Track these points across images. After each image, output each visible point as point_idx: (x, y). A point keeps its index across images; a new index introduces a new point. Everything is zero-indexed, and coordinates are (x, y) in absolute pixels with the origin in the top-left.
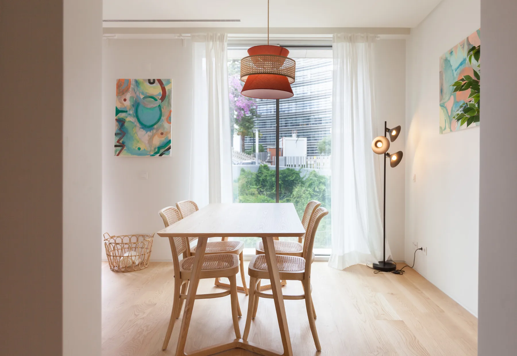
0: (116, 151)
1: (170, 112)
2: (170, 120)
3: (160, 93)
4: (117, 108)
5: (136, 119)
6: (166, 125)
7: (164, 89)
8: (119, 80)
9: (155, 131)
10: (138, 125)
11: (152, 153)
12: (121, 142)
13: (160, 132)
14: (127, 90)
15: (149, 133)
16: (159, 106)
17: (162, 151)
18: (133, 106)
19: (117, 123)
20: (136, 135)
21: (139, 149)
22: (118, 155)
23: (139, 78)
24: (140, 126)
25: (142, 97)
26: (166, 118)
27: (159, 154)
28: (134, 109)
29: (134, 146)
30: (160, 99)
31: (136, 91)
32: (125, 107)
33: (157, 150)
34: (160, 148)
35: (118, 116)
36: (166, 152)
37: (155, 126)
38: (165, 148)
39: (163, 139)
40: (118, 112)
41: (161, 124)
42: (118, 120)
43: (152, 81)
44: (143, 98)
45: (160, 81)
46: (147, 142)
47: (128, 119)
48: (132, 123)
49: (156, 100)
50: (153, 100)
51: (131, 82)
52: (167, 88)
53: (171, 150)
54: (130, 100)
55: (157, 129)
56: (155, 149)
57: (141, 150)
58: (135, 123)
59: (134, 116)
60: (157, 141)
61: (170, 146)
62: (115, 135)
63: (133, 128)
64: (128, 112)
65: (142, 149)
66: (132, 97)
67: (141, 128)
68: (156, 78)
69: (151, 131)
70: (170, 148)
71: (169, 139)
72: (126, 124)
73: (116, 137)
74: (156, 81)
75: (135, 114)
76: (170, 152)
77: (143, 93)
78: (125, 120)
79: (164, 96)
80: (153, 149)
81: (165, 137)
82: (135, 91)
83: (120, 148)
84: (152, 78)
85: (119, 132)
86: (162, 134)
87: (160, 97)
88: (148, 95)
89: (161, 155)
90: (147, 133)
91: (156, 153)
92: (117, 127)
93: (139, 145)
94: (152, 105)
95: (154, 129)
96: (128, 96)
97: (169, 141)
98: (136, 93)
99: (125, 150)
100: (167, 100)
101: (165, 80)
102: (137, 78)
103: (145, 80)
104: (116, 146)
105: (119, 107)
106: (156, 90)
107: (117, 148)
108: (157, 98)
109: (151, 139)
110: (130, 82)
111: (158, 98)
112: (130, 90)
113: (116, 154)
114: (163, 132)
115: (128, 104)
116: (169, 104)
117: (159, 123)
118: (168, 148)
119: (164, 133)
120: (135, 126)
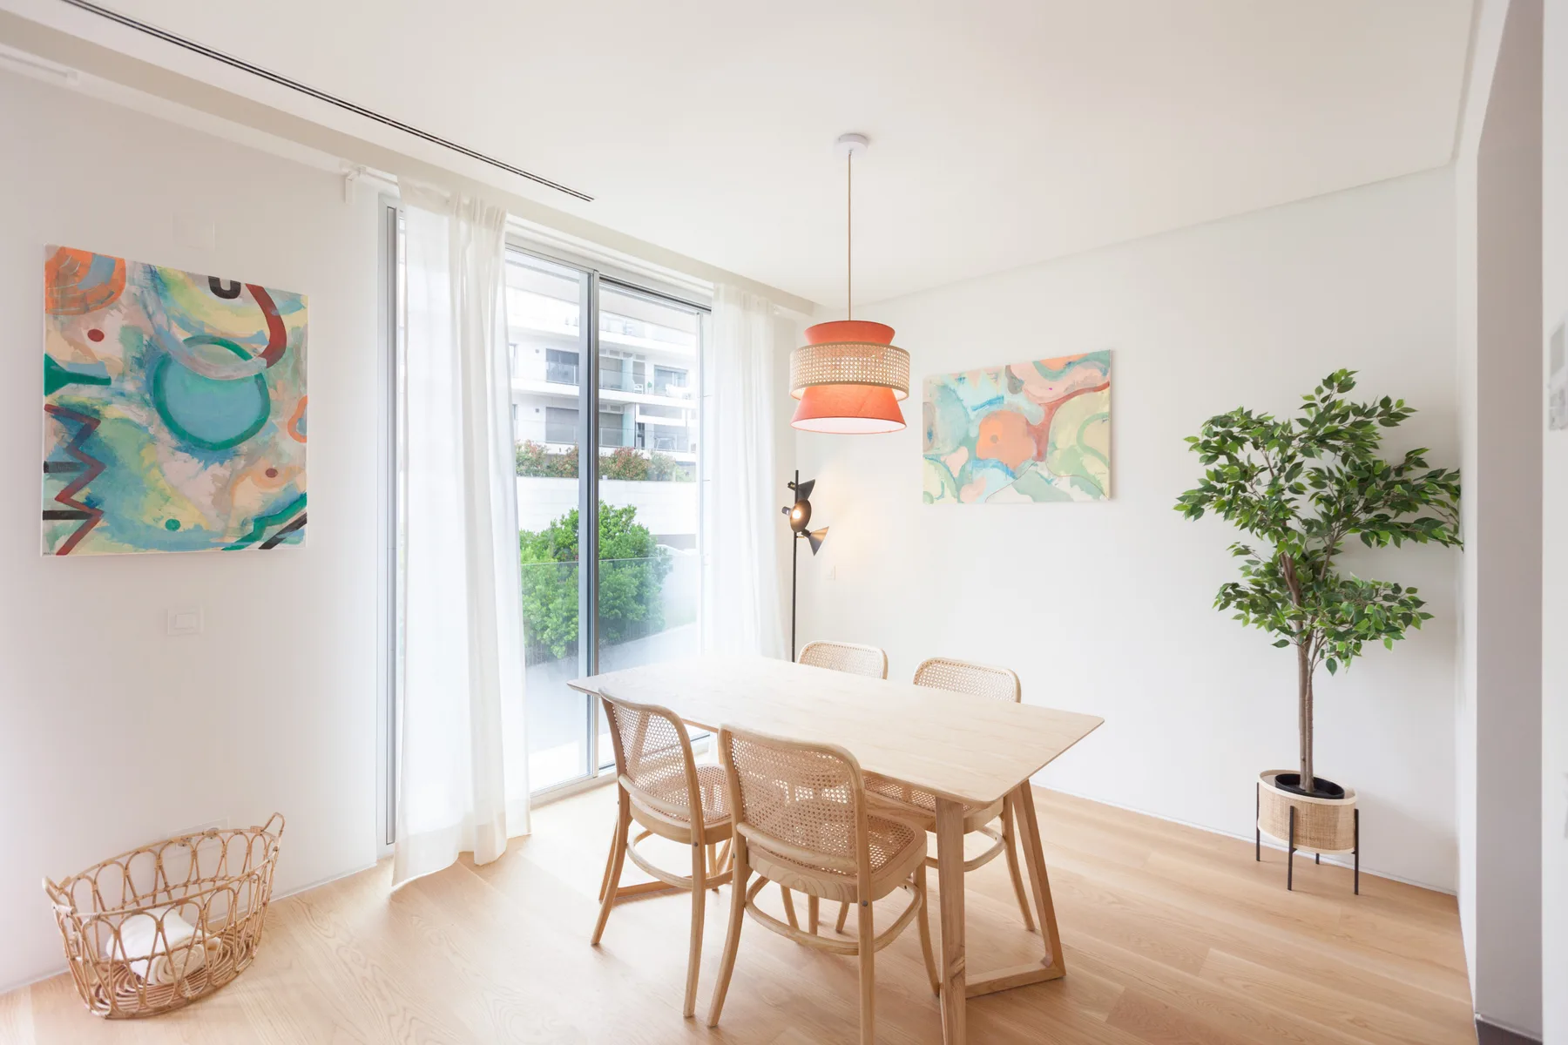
0: (52, 537)
1: (303, 403)
2: (303, 429)
3: (261, 333)
4: (49, 362)
5: (157, 415)
6: (288, 445)
7: (276, 325)
8: (63, 250)
9: (241, 462)
10: (165, 435)
11: (232, 540)
12: (80, 497)
13: (263, 464)
14: (108, 296)
15: (216, 468)
16: (259, 377)
17: (271, 531)
18: (140, 363)
19: (56, 423)
20: (155, 472)
21: (173, 525)
22: (64, 551)
23: (169, 262)
24: (174, 443)
25: (181, 335)
26: (287, 421)
27: (260, 543)
28: (142, 375)
29: (152, 514)
30: (264, 355)
31: (150, 309)
32: (101, 365)
33: (251, 528)
34: (262, 521)
35: (58, 393)
36: (290, 536)
37: (244, 447)
38: (286, 520)
39: (275, 493)
40: (55, 377)
41: (266, 438)
42: (55, 411)
43: (226, 287)
44: (185, 341)
45: (259, 294)
46: (207, 501)
47: (115, 411)
48: (138, 426)
49: (244, 355)
50: (232, 353)
51: (128, 274)
52: (289, 322)
53: (306, 527)
54: (122, 340)
55: (251, 458)
56: (244, 524)
57: (181, 530)
58: (151, 431)
59: (146, 402)
60: (252, 497)
61: (305, 515)
62: (46, 470)
63: (141, 447)
64: (114, 384)
65: (187, 523)
66: (129, 332)
67: (179, 449)
68: (244, 279)
69: (228, 462)
70: (302, 521)
71: (300, 491)
72: (103, 431)
73: (52, 478)
74: (244, 291)
75: (147, 397)
76: (303, 533)
77: (184, 323)
78: (97, 412)
79: (277, 347)
80: (234, 524)
81: (285, 485)
82: (145, 307)
83: (73, 525)
84: (226, 280)
85: (67, 458)
86: (271, 473)
87: (262, 349)
88: (207, 331)
89: (268, 545)
90: (206, 467)
91: (250, 539)
92: (55, 440)
93: (172, 512)
94: (226, 372)
95: (236, 454)
96: (112, 322)
97: (302, 499)
98: (150, 317)
99: (102, 530)
100: (291, 362)
101: (282, 294)
102: (158, 263)
103: (195, 278)
104: (48, 515)
105: (65, 357)
106: (246, 322)
107: (58, 523)
108: (248, 350)
109: (226, 490)
110: (123, 269)
111: (255, 350)
112: (123, 299)
113: (52, 546)
114: (274, 466)
115: (111, 352)
116: (298, 373)
117: (260, 437)
118: (296, 521)
119: (281, 472)
120: (153, 440)
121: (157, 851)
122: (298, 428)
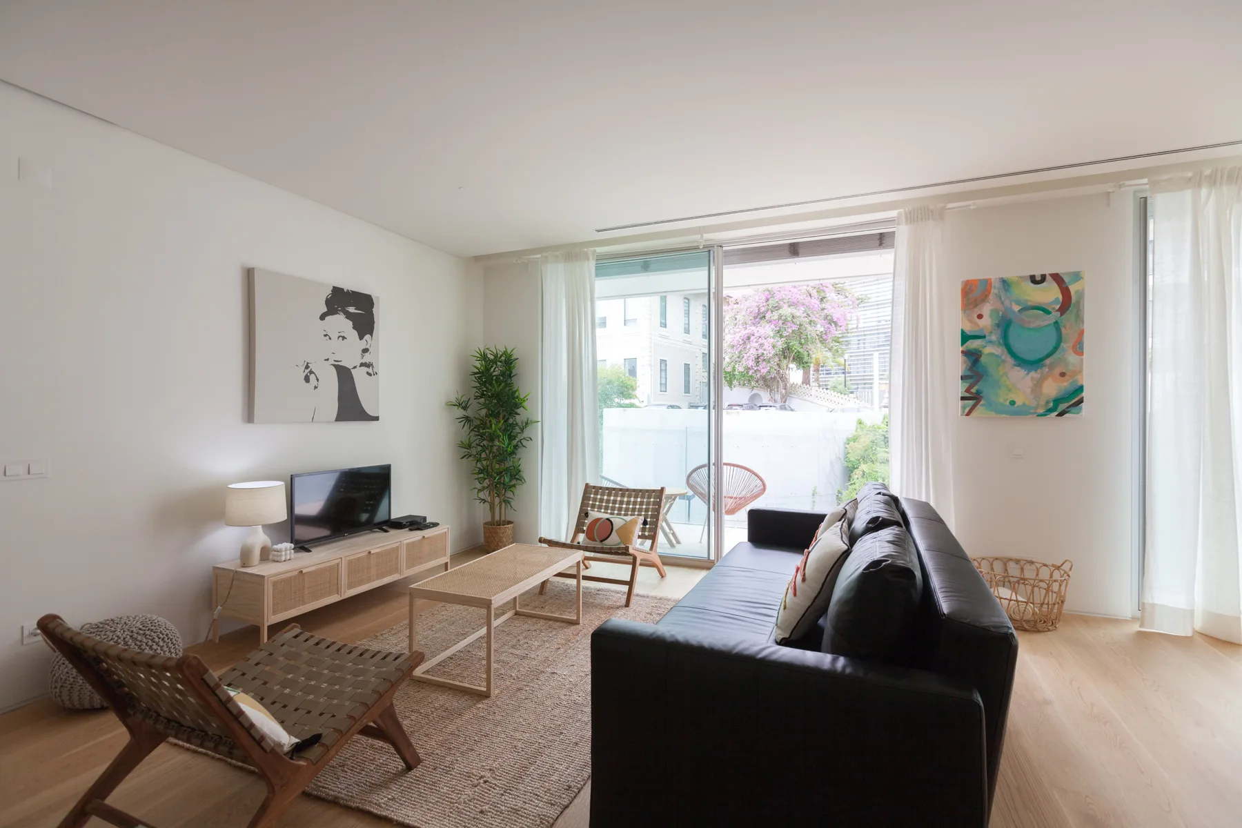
0: (964, 408)
1: (1082, 333)
2: (1082, 348)
3: (1057, 298)
4: (963, 332)
5: (1005, 350)
6: (1072, 358)
7: (1066, 292)
8: (968, 281)
9: (1046, 370)
10: (1009, 360)
11: (1041, 411)
12: (974, 390)
13: (1058, 371)
14: (984, 298)
15: (1033, 374)
16: (1056, 323)
17: (1062, 407)
18: (998, 326)
19: (965, 358)
20: (1004, 378)
21: (1013, 403)
22: (968, 414)
23: (1010, 274)
24: (1013, 362)
25: (1016, 308)
26: (1072, 344)
27: (1056, 413)
28: (999, 331)
29: (1003, 398)
30: (1058, 310)
31: (1003, 299)
32: (982, 330)
33: (1051, 405)
34: (1058, 401)
35: (966, 345)
36: (1073, 410)
37: (1047, 361)
38: (1071, 400)
39: (1065, 385)
40: (965, 338)
41: (1059, 356)
42: (966, 353)
43: (1038, 278)
44: (1019, 311)
45: (1057, 278)
46: (1029, 390)
47: (988, 350)
48: (997, 356)
49: (1047, 312)
50: (1041, 312)
51: (993, 285)
52: (1073, 289)
53: (1083, 405)
54: (991, 316)
55: (1051, 367)
56: (1048, 402)
57: (1016, 405)
58: (1003, 358)
59: (1000, 344)
60: (1052, 388)
61: (1083, 398)
62: (962, 379)
63: (999, 365)
64: (987, 338)
65: (1019, 402)
66: (994, 311)
67: (1015, 365)
68: (1047, 272)
69: (1039, 371)
70: (1081, 401)
71: (1080, 384)
72: (983, 359)
73: (964, 384)
74: (1048, 278)
75: (1001, 341)
76: (1081, 408)
77: (1018, 303)
78: (980, 351)
79: (1067, 303)
80: (1042, 402)
81: (1071, 381)
82: (1000, 298)
83: (971, 402)
84: (1038, 274)
85: (969, 373)
86: (1063, 375)
87: (1058, 307)
88: (1029, 304)
89: (1061, 414)
90: (1028, 374)
91: (1050, 411)
92: (965, 366)
93: (1012, 396)
94: (1038, 323)
95: (1044, 366)
96: (986, 309)
97: (1081, 389)
98: (1002, 303)
99: (982, 405)
100: (1075, 311)
101: (1068, 274)
102: (1004, 276)
103: (1022, 278)
104: (963, 398)
105: (968, 329)
106: (1049, 294)
107: (966, 402)
108: (1050, 310)
109: (1038, 384)
110: (991, 283)
111: (1054, 309)
112: (991, 297)
113: (964, 413)
114: (1064, 371)
115: (986, 323)
116: (1079, 318)
117: (1057, 355)
118: (1078, 401)
119: (1068, 374)
120: (1004, 361)
121: (1006, 561)
122: (1078, 348)
